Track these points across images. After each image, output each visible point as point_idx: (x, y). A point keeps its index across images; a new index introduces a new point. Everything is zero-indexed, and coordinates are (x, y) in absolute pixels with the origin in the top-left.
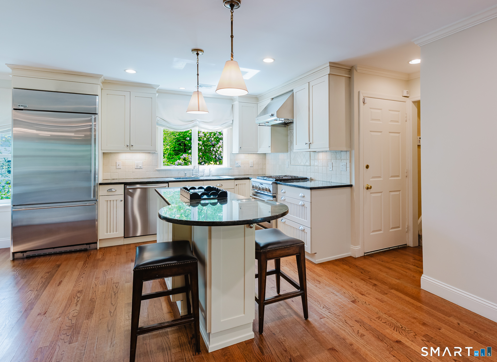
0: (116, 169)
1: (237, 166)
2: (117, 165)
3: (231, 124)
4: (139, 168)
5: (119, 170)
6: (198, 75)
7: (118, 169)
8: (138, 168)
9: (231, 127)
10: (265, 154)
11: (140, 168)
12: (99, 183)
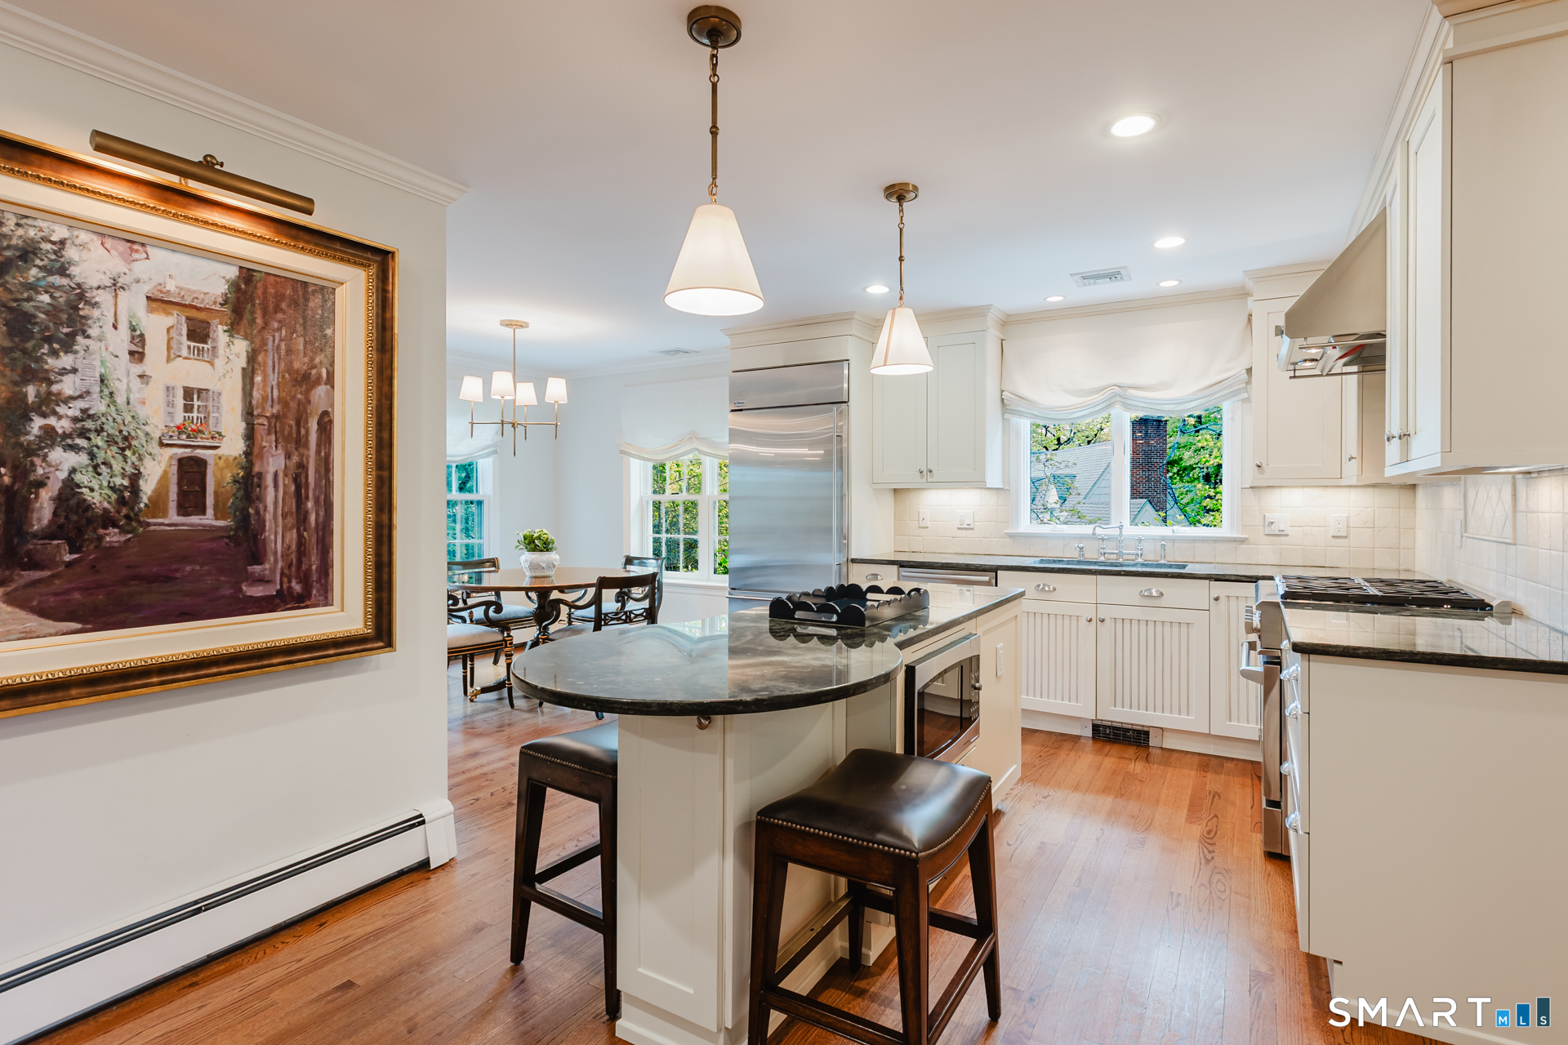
0: (920, 527)
1: (1271, 533)
2: (921, 519)
3: (1244, 385)
4: (966, 529)
5: (925, 530)
6: (901, 259)
7: (922, 527)
8: (963, 527)
9: (1245, 395)
10: (1415, 485)
11: (967, 527)
12: (853, 557)
